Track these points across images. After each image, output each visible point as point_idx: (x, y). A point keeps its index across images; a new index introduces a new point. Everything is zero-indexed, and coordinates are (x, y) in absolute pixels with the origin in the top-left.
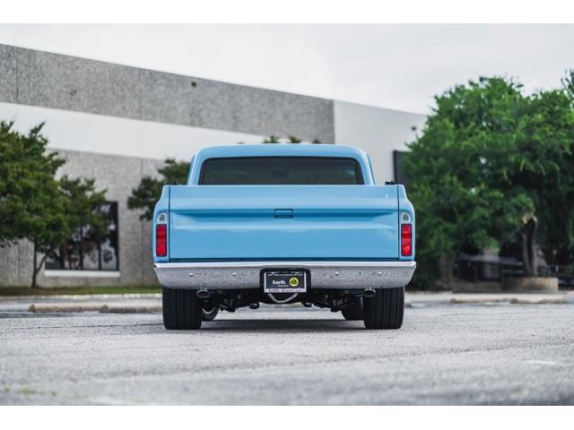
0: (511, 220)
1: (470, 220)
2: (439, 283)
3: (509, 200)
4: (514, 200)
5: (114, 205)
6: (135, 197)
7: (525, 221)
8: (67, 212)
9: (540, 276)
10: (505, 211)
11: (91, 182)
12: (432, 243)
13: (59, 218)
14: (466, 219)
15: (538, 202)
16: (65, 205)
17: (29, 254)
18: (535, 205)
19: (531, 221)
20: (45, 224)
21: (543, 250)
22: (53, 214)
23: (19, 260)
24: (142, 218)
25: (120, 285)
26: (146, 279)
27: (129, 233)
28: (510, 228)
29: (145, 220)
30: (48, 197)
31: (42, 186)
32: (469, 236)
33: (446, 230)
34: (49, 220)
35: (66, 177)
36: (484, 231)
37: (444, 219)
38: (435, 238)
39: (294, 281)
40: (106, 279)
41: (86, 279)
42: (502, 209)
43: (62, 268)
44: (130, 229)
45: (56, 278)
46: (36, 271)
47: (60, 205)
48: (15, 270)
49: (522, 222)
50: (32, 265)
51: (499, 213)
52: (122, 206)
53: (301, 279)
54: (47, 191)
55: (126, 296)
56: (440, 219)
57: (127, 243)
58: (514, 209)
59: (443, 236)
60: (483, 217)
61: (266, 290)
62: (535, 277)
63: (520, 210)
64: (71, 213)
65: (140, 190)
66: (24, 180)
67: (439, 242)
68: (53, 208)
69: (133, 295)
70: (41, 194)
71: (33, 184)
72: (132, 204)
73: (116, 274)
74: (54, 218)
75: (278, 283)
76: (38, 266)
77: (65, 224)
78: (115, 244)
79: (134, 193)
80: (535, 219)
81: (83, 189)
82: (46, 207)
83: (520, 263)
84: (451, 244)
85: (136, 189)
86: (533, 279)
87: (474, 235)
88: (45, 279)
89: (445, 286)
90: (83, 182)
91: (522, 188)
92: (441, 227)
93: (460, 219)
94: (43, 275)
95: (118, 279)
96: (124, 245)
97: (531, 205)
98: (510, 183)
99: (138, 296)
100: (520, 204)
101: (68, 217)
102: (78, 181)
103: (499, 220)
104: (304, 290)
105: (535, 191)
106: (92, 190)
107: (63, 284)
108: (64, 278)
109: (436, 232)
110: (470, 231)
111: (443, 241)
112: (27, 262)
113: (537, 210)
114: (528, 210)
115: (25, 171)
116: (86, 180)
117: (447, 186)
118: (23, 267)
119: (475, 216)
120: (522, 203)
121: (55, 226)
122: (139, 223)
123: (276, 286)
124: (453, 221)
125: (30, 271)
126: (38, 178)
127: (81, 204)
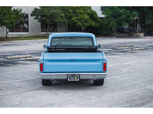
0: (131, 18)
1: (121, 18)
2: (112, 34)
3: (131, 13)
4: (132, 13)
5: (27, 15)
6: (33, 13)
7: (135, 19)
8: (15, 19)
9: (139, 32)
10: (130, 16)
11: (21, 10)
12: (111, 24)
13: (13, 21)
14: (120, 18)
15: (139, 14)
16: (14, 17)
17: (5, 28)
18: (138, 14)
19: (137, 19)
20: (9, 22)
21: (140, 24)
22: (11, 20)
23: (2, 30)
24: (34, 19)
25: (29, 36)
26: (36, 34)
27: (31, 22)
28: (131, 21)
29: (35, 19)
30: (10, 15)
31: (8, 12)
32: (120, 23)
33: (115, 21)
34: (10, 21)
35: (14, 9)
36: (125, 21)
37: (114, 18)
38: (112, 23)
39: (76, 78)
40: (25, 34)
41: (20, 35)
42: (129, 15)
43: (14, 32)
44: (31, 21)
45: (12, 35)
46: (7, 33)
47: (13, 17)
48: (1, 33)
49: (134, 19)
50: (6, 31)
51: (129, 16)
52: (29, 15)
53: (77, 77)
54: (9, 14)
55: (31, 40)
56: (113, 18)
57: (31, 25)
58: (132, 16)
59: (114, 22)
60: (124, 17)
61: (69, 80)
62: (138, 33)
63: (134, 16)
64: (16, 19)
65: (34, 11)
66: (3, 11)
67: (113, 24)
68: (11, 18)
69: (32, 40)
70: (8, 15)
71: (6, 12)
72: (32, 15)
73: (28, 33)
74: (11, 21)
75: (72, 78)
76: (7, 32)
77: (14, 22)
78: (27, 24)
79: (32, 12)
80: (138, 18)
81: (19, 12)
82: (9, 18)
83: (134, 28)
84: (116, 24)
85: (33, 11)
86: (137, 34)
87: (122, 23)
88: (9, 35)
89: (114, 35)
90: (19, 10)
91: (134, 10)
92: (113, 20)
93: (118, 18)
94: (9, 34)
95: (29, 34)
96: (30, 25)
97: (137, 14)
98: (132, 9)
99: (34, 40)
100: (134, 14)
101: (15, 20)
102: (18, 9)
103: (128, 18)
104: (78, 80)
105: (138, 11)
106: (21, 12)
107: (14, 36)
108: (14, 35)
109: (112, 21)
110: (121, 21)
111: (114, 24)
112: (4, 30)
113: (138, 16)
114: (136, 16)
115: (3, 8)
116: (19, 9)
117: (115, 10)
118: (3, 32)
119: (122, 17)
120: (135, 14)
121: (12, 23)
122: (34, 20)
123: (71, 79)
124: (116, 19)
125: (5, 33)
126: (7, 10)
127: (18, 16)
